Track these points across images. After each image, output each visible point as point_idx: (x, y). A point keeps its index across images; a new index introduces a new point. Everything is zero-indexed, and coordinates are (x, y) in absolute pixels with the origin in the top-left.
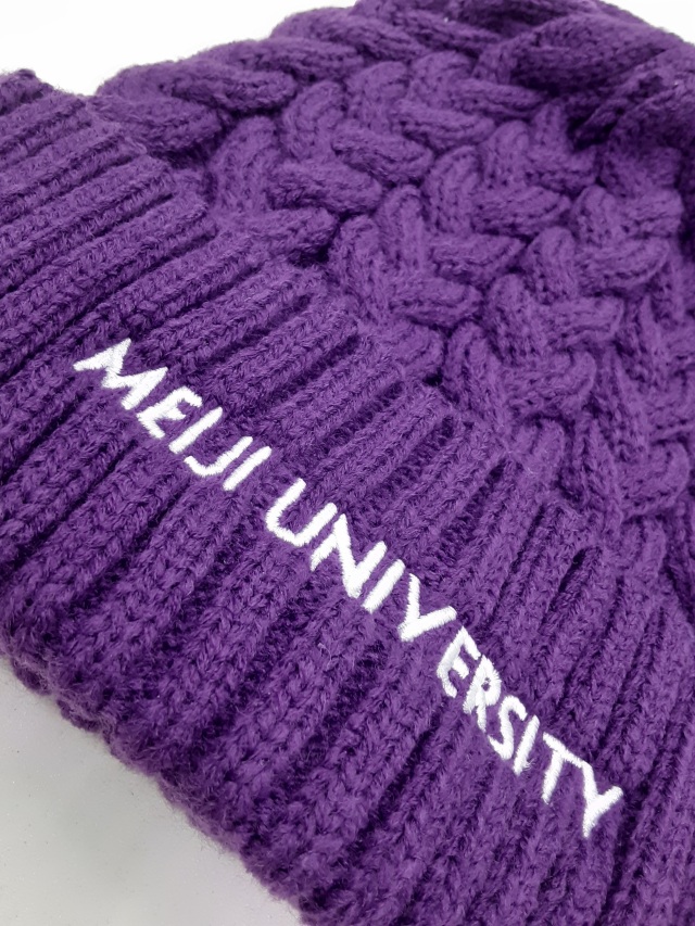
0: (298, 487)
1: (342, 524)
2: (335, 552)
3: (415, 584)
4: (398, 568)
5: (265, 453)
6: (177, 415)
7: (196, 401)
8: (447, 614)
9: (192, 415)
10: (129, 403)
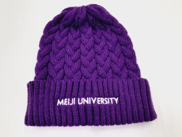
0: (79, 99)
1: (84, 99)
2: (85, 101)
3: (92, 98)
4: (90, 98)
5: (74, 99)
6: (67, 102)
7: (67, 99)
8: (96, 98)
9: (67, 101)
10: (63, 104)
